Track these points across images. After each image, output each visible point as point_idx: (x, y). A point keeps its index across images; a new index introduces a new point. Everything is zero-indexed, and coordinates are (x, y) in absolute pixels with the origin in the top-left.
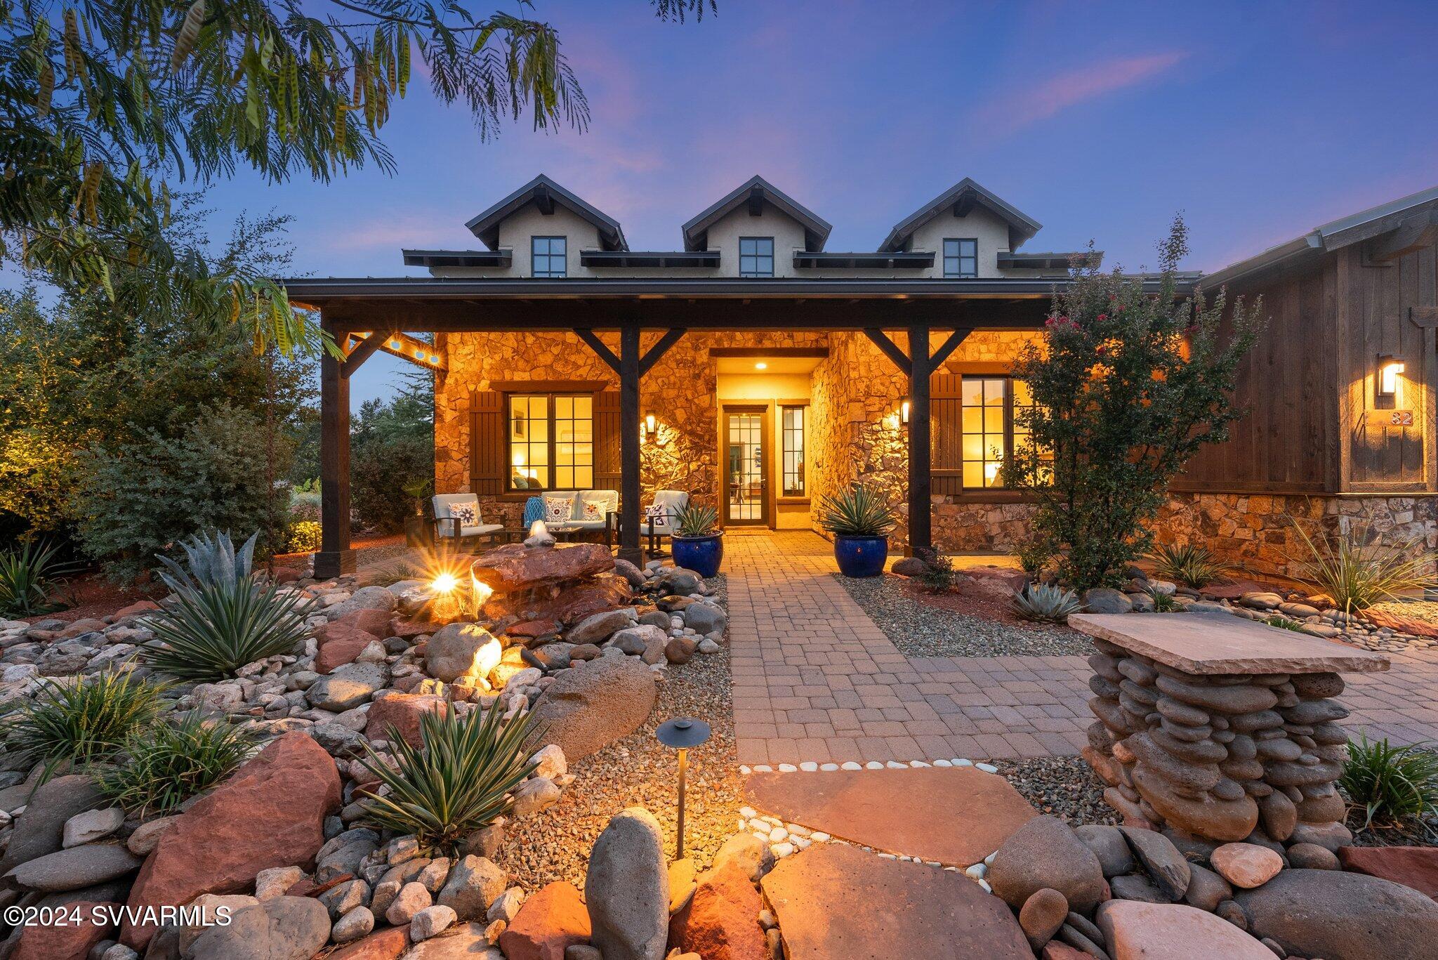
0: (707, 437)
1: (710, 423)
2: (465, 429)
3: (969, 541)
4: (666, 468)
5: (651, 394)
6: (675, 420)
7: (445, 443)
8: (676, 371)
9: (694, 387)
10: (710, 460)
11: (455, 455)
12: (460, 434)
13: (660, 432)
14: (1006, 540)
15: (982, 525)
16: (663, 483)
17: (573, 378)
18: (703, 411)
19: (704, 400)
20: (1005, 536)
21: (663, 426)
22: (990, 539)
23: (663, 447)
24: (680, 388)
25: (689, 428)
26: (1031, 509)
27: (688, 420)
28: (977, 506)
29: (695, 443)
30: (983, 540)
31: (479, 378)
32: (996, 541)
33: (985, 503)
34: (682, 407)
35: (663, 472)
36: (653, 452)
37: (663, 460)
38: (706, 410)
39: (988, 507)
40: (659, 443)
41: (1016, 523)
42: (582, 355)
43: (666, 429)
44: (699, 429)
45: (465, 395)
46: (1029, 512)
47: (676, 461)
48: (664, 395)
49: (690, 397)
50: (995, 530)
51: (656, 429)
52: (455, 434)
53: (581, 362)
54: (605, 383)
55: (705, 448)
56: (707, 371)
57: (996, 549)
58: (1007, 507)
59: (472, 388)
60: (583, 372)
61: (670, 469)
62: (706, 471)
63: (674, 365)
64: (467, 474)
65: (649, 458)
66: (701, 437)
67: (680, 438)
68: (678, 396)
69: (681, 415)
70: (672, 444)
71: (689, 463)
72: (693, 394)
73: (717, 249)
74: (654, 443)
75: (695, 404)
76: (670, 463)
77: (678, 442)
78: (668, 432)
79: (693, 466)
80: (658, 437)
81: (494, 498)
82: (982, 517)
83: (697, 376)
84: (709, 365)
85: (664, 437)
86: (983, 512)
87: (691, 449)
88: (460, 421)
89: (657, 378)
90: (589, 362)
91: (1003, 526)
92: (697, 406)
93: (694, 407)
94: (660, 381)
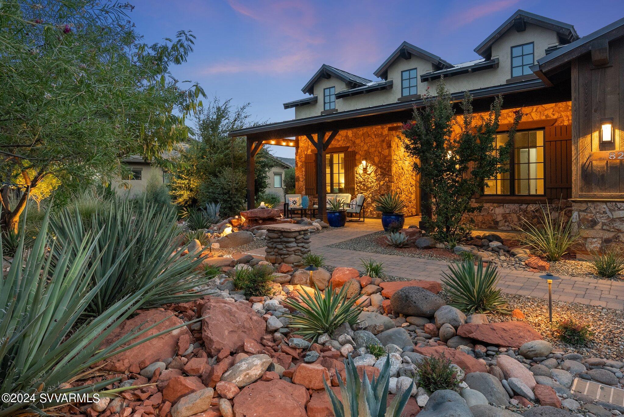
0: (387, 169)
1: (388, 163)
2: (304, 170)
3: (484, 223)
4: (371, 184)
5: (365, 151)
6: (374, 162)
7: (298, 175)
8: (375, 139)
9: (382, 146)
10: (389, 180)
11: (301, 180)
12: (302, 171)
13: (368, 168)
14: (506, 224)
15: (492, 215)
16: (370, 191)
17: (337, 146)
18: (385, 157)
19: (386, 152)
20: (505, 222)
21: (370, 165)
22: (497, 223)
23: (370, 174)
24: (376, 147)
25: (380, 165)
26: (522, 207)
27: (380, 162)
28: (488, 205)
29: (382, 172)
30: (493, 223)
31: (308, 149)
32: (500, 224)
33: (493, 203)
34: (377, 156)
35: (370, 186)
36: (366, 177)
37: (370, 180)
38: (387, 156)
39: (495, 205)
40: (368, 173)
41: (512, 215)
42: (340, 136)
43: (371, 166)
44: (384, 165)
45: (304, 156)
46: (520, 209)
47: (375, 181)
48: (370, 151)
49: (380, 151)
50: (499, 218)
51: (367, 166)
52: (301, 171)
53: (340, 139)
54: (348, 147)
55: (387, 174)
56: (387, 138)
57: (500, 228)
58: (507, 205)
59: (306, 153)
60: (340, 143)
61: (372, 184)
62: (387, 185)
63: (373, 137)
64: (304, 186)
65: (364, 180)
66: (385, 169)
67: (376, 170)
68: (375, 151)
69: (376, 159)
70: (373, 173)
71: (380, 182)
72: (381, 149)
73: (392, 79)
74: (366, 173)
75: (382, 154)
76: (372, 181)
77: (376, 172)
78: (372, 167)
79: (382, 183)
80: (368, 170)
81: (312, 196)
82: (492, 210)
83: (383, 141)
84: (387, 135)
85: (370, 170)
86: (492, 208)
87: (381, 175)
88: (302, 166)
89: (367, 144)
90: (343, 139)
91: (505, 216)
92: (383, 155)
93: (382, 156)
94: (368, 144)
